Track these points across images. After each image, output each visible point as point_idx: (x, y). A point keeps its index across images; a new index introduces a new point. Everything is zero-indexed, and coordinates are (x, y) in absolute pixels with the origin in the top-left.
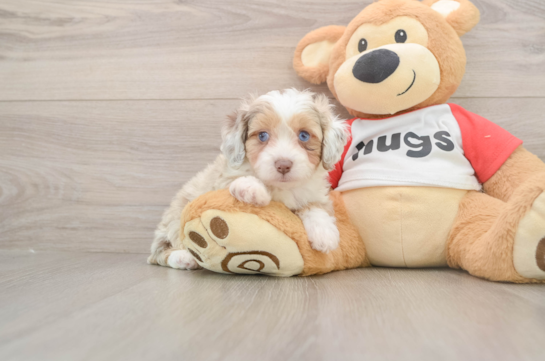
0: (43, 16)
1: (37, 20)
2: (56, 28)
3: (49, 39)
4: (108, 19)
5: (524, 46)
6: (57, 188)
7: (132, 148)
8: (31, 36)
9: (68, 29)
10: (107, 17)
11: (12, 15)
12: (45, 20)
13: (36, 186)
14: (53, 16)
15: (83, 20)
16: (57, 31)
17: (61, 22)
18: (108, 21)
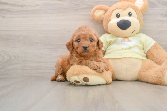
0: (16, 4)
1: (15, 5)
2: (20, 8)
3: (19, 11)
4: (37, 5)
5: (162, 15)
6: (21, 57)
7: (45, 45)
8: (13, 10)
9: (24, 8)
10: (36, 5)
11: (7, 4)
12: (17, 5)
13: (15, 56)
14: (20, 4)
15: (29, 6)
16: (21, 9)
17: (22, 6)
18: (37, 6)
